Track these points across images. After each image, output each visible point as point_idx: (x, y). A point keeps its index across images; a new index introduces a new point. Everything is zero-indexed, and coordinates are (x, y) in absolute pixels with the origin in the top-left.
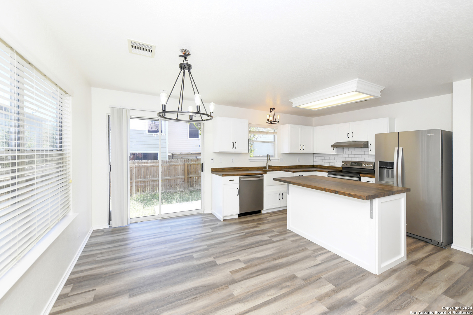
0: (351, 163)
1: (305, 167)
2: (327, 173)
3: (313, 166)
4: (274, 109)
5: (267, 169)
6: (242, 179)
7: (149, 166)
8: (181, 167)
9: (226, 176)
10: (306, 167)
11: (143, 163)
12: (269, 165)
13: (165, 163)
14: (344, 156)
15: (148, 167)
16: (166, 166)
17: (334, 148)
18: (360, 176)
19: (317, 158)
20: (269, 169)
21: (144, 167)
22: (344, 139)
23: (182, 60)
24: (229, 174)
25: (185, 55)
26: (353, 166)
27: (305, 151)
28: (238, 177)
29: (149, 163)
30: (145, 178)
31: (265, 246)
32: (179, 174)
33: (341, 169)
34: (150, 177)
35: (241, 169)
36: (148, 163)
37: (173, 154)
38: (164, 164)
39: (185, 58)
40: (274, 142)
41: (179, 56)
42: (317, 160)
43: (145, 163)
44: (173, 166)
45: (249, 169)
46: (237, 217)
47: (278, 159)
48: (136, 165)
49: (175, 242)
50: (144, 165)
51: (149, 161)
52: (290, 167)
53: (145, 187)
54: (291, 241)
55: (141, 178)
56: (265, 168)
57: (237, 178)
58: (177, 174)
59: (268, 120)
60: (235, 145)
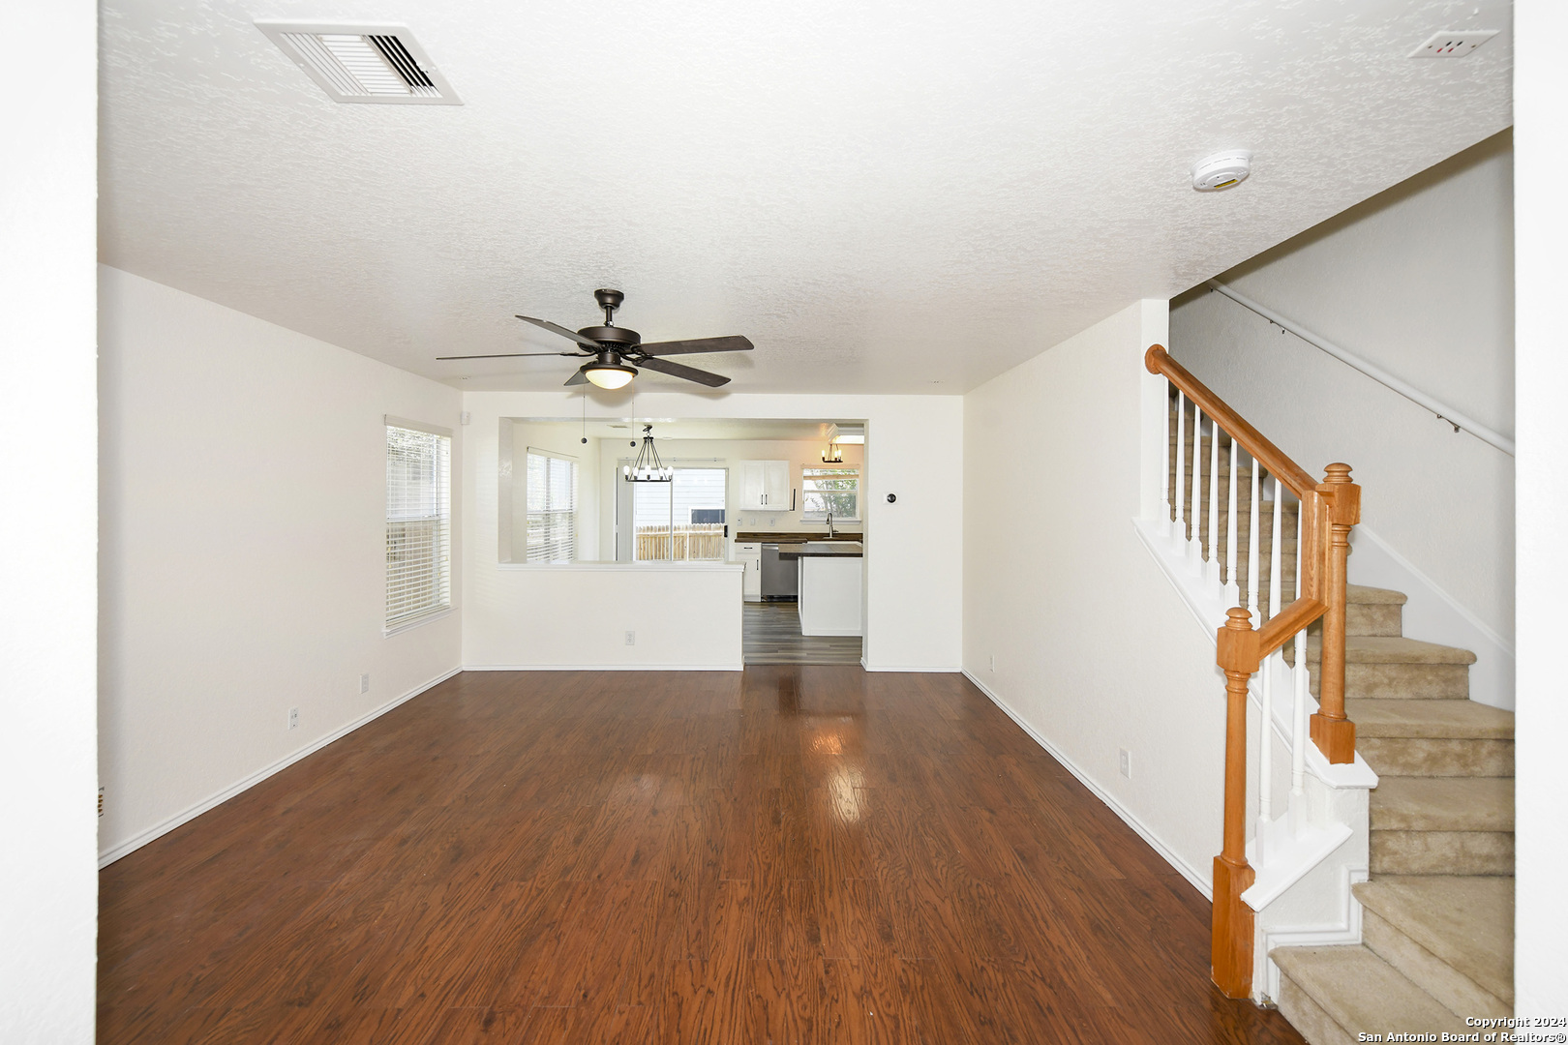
5: (831, 537)
6: (766, 548)
9: (740, 541)
20: (833, 537)
23: (645, 434)
24: (744, 541)
25: (649, 428)
28: (759, 544)
35: (785, 536)
36: (710, 529)
39: (648, 431)
43: (705, 529)
46: (759, 599)
48: (692, 532)
50: (703, 532)
56: (828, 535)
57: (757, 546)
59: (824, 459)
60: (765, 498)
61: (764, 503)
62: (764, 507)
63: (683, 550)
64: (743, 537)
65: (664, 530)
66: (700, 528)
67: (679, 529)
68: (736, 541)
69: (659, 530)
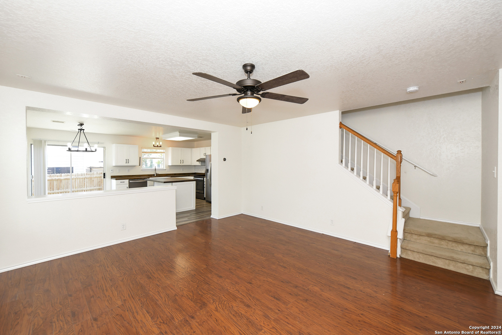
1: (187, 174)
2: (193, 177)
3: (194, 174)
4: (158, 138)
5: (155, 176)
6: (130, 182)
8: (97, 179)
9: (118, 179)
11: (56, 176)
12: (156, 173)
13: (80, 175)
15: (61, 180)
16: (82, 178)
17: (199, 162)
18: (204, 177)
19: (197, 168)
21: (58, 180)
27: (184, 164)
28: (128, 180)
29: (63, 176)
30: (58, 189)
32: (95, 185)
35: (135, 176)
37: (91, 168)
38: (79, 177)
40: (163, 159)
41: (79, 125)
43: (58, 176)
44: (89, 178)
45: (141, 176)
47: (165, 170)
51: (63, 174)
52: (175, 174)
56: (154, 175)
58: (93, 185)
59: (154, 145)
60: (127, 161)
61: (127, 162)
62: (127, 164)
66: (53, 176)
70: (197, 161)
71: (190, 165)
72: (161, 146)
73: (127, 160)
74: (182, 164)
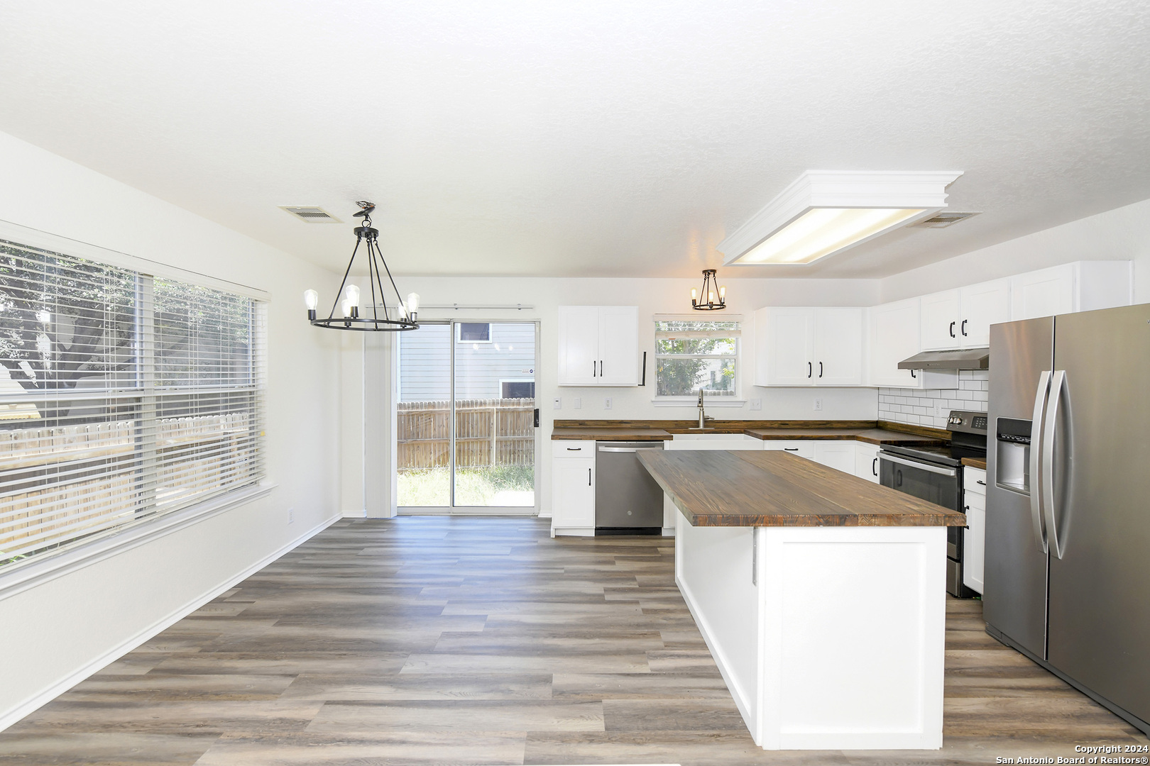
0: (975, 418)
1: (839, 425)
2: (878, 448)
3: (874, 425)
4: (714, 271)
5: (701, 426)
6: (603, 449)
7: (521, 410)
9: (560, 439)
10: (845, 426)
12: (706, 418)
14: (961, 394)
15: (519, 412)
17: (915, 372)
18: (960, 462)
19: (888, 399)
20: (705, 426)
21: (514, 412)
22: (940, 342)
23: (359, 222)
24: (566, 436)
25: (367, 209)
26: (977, 428)
27: (827, 380)
28: (592, 443)
29: (522, 403)
30: (514, 434)
31: (568, 605)
33: (948, 437)
34: (522, 432)
35: (628, 426)
36: (519, 404)
39: (367, 216)
40: (735, 357)
41: (355, 215)
42: (886, 407)
45: (651, 426)
46: (592, 534)
47: (745, 402)
48: (499, 407)
49: (425, 559)
50: (511, 407)
51: (522, 400)
52: (784, 425)
53: (514, 453)
54: (643, 610)
55: (506, 435)
56: (697, 423)
57: (589, 446)
59: (694, 302)
60: (598, 368)
61: (598, 373)
62: (599, 381)
63: (489, 428)
64: (565, 429)
65: (468, 405)
67: (485, 404)
68: (553, 437)
69: (464, 405)
70: (902, 366)
71: (859, 384)
72: (722, 305)
73: (598, 364)
74: (815, 381)
